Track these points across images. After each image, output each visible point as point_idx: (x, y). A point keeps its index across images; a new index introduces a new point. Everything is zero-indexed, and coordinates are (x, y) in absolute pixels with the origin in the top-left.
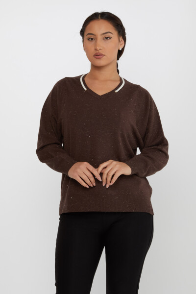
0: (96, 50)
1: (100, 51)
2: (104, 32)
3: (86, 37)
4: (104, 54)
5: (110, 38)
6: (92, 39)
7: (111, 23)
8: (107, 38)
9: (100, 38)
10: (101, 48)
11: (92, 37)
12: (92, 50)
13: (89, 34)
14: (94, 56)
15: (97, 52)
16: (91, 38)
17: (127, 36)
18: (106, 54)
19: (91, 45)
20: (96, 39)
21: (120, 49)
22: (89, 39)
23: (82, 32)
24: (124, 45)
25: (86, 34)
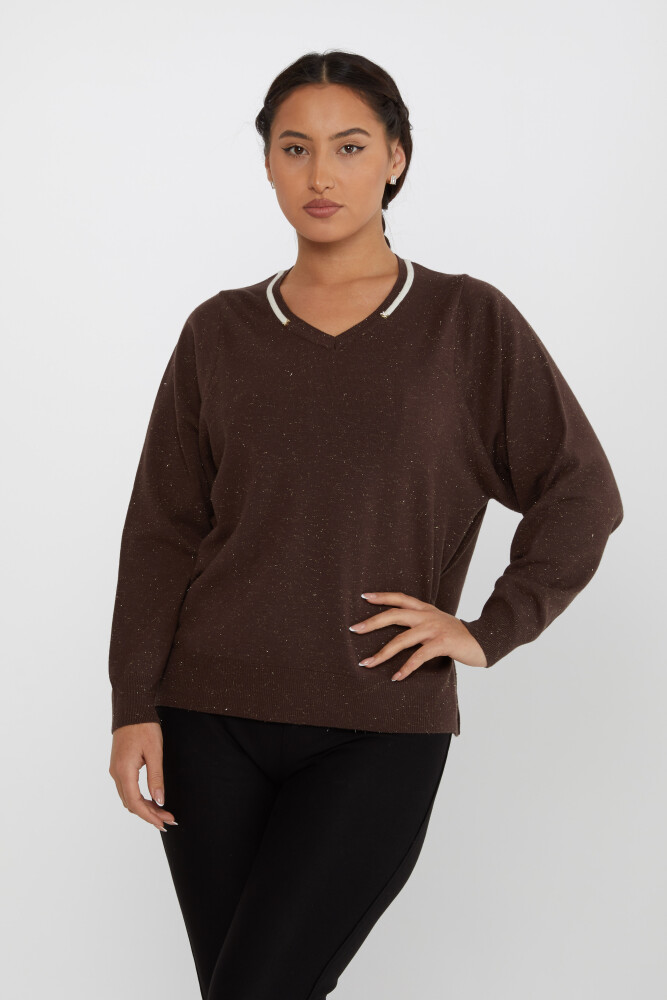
0: (313, 189)
1: (328, 196)
2: (342, 129)
3: (278, 142)
4: (339, 202)
5: (361, 149)
6: (299, 150)
7: (362, 98)
8: (349, 148)
9: (325, 148)
10: (330, 184)
11: (299, 142)
12: (300, 185)
13: (289, 134)
14: (304, 208)
15: (318, 197)
16: (296, 148)
17: (414, 134)
18: (346, 203)
19: (294, 169)
20: (314, 153)
21: (393, 182)
22: (287, 150)
23: (265, 123)
24: (404, 164)
25: (277, 130)
